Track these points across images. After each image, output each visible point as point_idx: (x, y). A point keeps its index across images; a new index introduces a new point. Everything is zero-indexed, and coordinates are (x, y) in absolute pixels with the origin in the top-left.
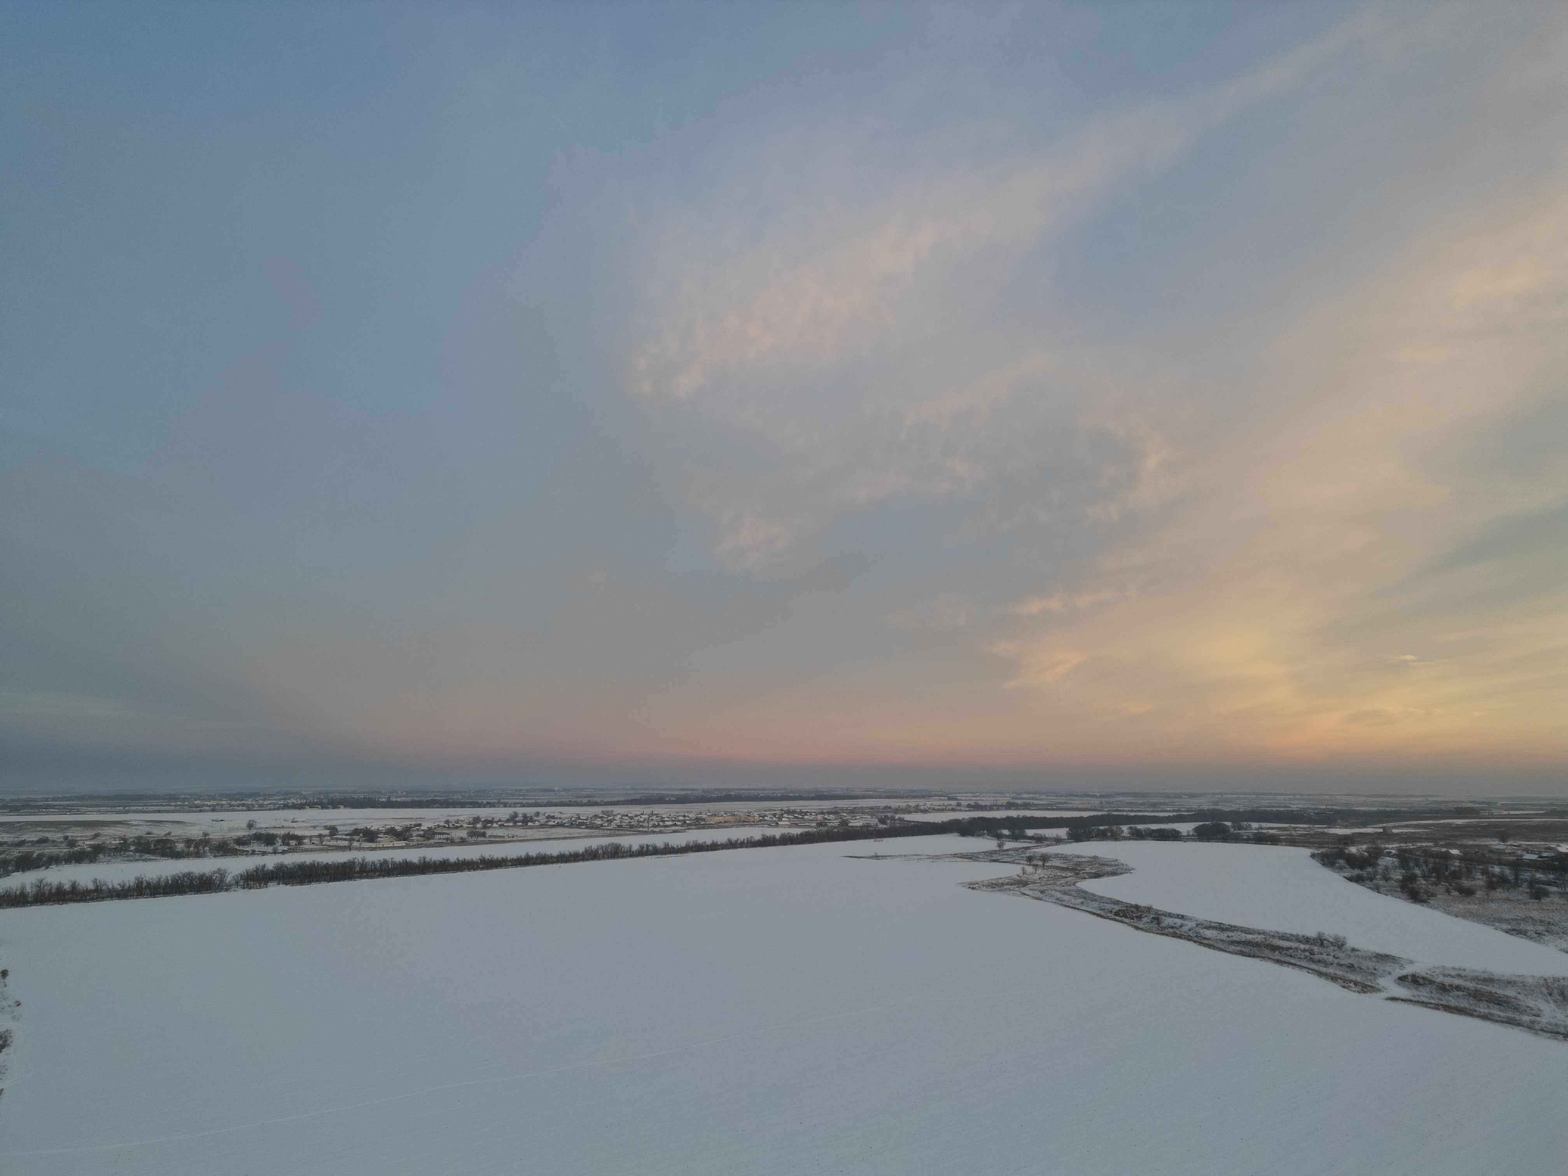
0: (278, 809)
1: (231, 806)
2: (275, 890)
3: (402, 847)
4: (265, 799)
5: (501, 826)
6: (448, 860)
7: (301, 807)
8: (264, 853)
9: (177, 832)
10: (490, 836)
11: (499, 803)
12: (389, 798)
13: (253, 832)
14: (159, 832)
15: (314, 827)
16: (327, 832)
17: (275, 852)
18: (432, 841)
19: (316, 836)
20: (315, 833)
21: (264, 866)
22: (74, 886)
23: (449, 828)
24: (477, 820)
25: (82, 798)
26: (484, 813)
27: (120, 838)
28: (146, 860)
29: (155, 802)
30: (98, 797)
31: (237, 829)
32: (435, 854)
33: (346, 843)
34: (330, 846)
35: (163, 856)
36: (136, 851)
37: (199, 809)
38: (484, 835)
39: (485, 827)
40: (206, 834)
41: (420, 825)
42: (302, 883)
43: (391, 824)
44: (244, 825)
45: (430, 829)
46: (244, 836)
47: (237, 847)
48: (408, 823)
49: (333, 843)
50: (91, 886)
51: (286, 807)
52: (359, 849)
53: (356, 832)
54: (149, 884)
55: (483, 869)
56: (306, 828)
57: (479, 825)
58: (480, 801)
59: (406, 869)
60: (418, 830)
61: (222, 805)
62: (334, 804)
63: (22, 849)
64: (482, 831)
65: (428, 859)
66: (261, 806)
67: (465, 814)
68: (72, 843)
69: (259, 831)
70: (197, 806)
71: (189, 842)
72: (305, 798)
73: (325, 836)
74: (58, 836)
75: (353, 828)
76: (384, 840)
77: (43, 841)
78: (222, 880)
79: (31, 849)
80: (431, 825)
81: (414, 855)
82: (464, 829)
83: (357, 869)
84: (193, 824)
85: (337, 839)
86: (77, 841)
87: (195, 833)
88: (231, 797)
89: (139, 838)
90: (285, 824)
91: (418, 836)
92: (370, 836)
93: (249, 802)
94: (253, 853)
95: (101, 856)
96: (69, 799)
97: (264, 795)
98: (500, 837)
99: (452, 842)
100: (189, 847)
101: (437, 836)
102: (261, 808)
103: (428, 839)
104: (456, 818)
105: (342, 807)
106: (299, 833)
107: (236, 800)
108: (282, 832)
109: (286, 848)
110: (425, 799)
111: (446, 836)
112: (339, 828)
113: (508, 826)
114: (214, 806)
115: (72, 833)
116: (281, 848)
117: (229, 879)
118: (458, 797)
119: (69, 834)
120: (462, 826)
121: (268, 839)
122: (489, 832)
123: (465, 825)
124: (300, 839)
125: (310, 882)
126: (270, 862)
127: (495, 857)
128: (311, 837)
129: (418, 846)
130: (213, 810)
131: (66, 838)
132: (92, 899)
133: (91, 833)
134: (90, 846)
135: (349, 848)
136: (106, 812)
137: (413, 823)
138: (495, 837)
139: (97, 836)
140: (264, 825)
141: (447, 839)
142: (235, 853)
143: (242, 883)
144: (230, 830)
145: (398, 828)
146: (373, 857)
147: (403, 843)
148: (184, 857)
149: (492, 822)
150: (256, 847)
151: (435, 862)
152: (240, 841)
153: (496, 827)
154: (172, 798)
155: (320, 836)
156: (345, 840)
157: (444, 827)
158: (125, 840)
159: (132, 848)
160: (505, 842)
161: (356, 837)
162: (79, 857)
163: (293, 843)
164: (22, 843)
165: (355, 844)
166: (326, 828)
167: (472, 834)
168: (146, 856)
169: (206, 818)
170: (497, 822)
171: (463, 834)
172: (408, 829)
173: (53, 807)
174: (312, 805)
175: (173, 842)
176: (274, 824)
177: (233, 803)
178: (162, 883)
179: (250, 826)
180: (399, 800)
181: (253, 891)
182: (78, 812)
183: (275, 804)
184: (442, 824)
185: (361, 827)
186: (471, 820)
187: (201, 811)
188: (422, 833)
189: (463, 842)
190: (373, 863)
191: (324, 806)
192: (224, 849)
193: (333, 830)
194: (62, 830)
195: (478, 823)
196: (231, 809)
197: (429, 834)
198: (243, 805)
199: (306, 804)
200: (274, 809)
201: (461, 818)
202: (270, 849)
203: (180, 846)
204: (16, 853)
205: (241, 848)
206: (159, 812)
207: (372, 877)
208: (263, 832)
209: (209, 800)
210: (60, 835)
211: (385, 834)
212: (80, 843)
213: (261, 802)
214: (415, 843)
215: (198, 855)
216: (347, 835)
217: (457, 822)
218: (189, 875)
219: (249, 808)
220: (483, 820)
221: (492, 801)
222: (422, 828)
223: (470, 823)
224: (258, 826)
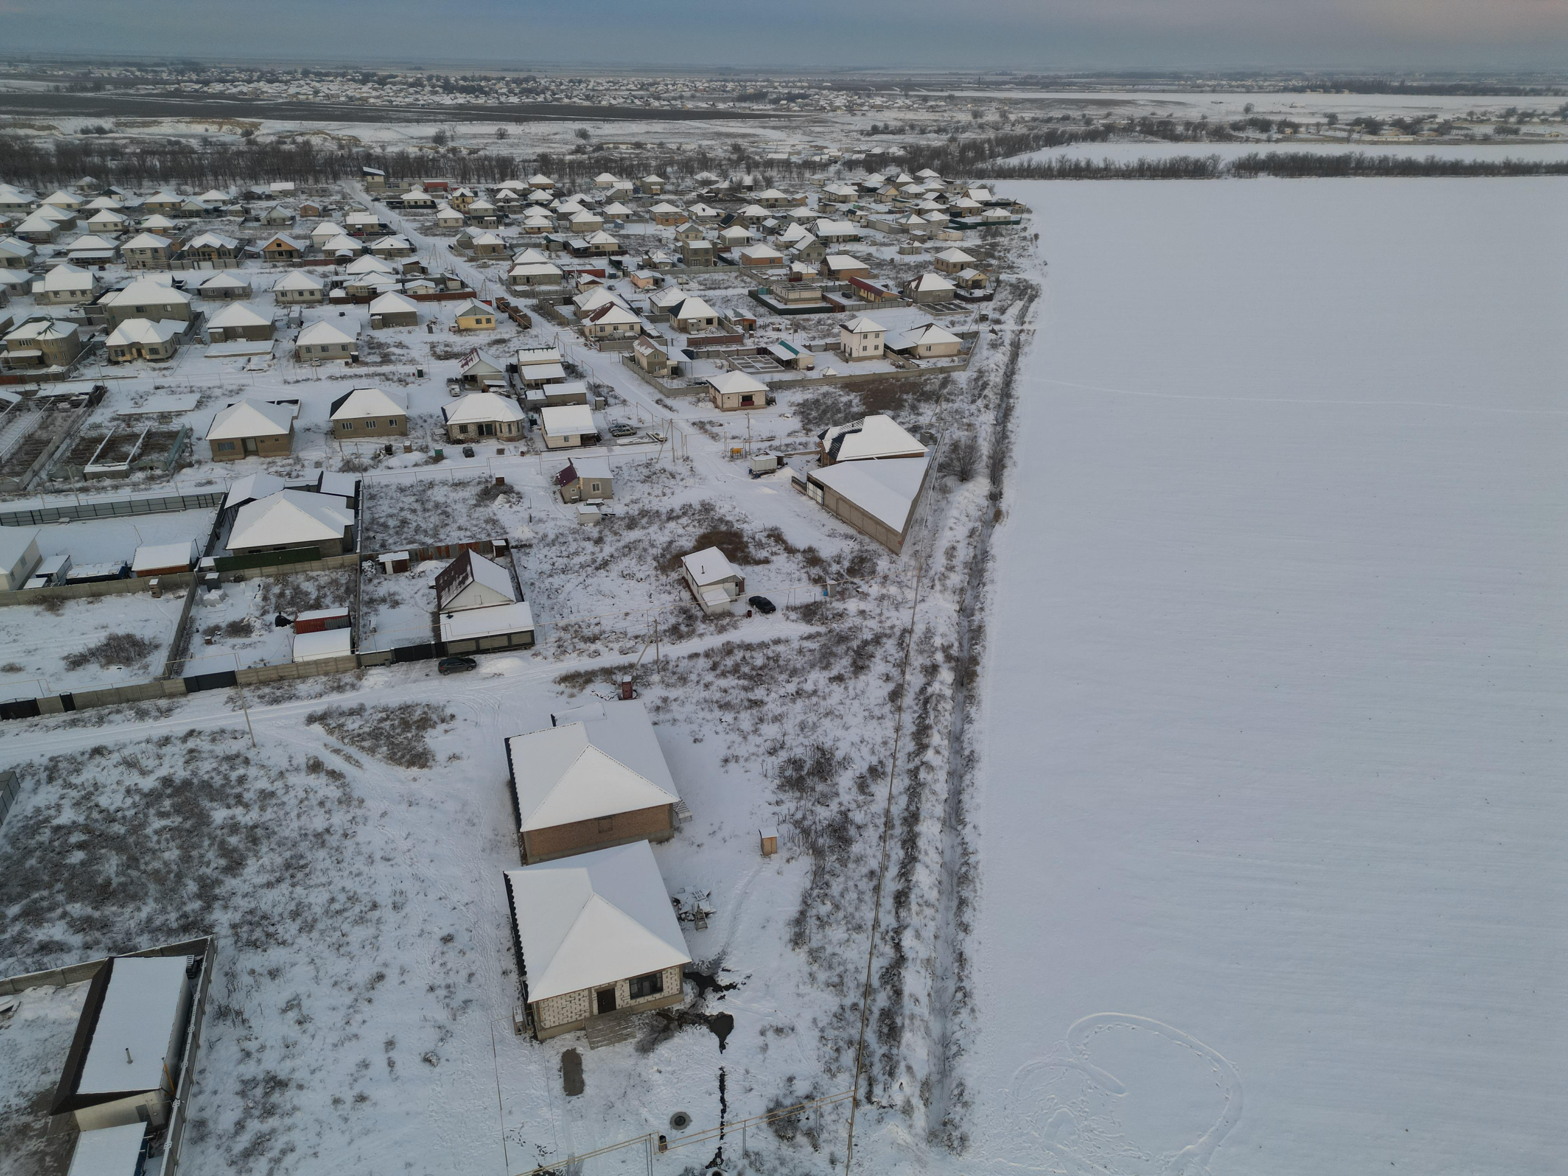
0: (1277, 92)
1: (1231, 86)
2: (1266, 181)
3: (1408, 143)
4: (1265, 80)
5: (1544, 122)
6: (1462, 161)
7: (1300, 90)
8: (1258, 141)
9: (1179, 114)
10: (1525, 134)
11: (1548, 90)
12: (1403, 82)
13: (1250, 116)
14: (1162, 113)
15: (1313, 114)
16: (1325, 120)
17: (1269, 140)
18: (1446, 137)
19: (1313, 125)
20: (1313, 120)
21: (1256, 155)
22: (1088, 163)
23: (1472, 121)
24: (1511, 112)
25: (1098, 75)
26: (1522, 103)
27: (1129, 118)
28: (1149, 142)
29: (1160, 81)
30: (1112, 75)
31: (1235, 113)
32: (1446, 153)
33: (1344, 134)
34: (1326, 136)
35: (1164, 137)
36: (1141, 132)
37: (1198, 89)
38: (1516, 132)
39: (1520, 122)
40: (1204, 117)
41: (1435, 117)
42: (1292, 175)
43: (1400, 114)
44: (1241, 109)
45: (1446, 122)
46: (1240, 121)
47: (1232, 132)
48: (1420, 114)
49: (1330, 133)
50: (1102, 165)
51: (1285, 90)
52: (1358, 142)
53: (1358, 122)
54: (1149, 166)
55: (1505, 175)
56: (1304, 114)
57: (1512, 120)
58: (1522, 87)
59: (1409, 169)
60: (1431, 123)
61: (1222, 86)
62: (1337, 88)
63: (1050, 125)
64: (1515, 127)
65: (1437, 159)
66: (1260, 87)
67: (1496, 104)
68: (1088, 122)
69: (1256, 116)
70: (1198, 87)
71: (1188, 125)
72: (1307, 80)
73: (1323, 125)
74: (1076, 114)
75: (1354, 117)
76: (1388, 134)
77: (1066, 118)
78: (1215, 167)
79: (1057, 126)
80: (1449, 117)
81: (1420, 153)
82: (1492, 124)
83: (1353, 165)
84: (1194, 106)
85: (1336, 129)
86: (1092, 120)
87: (1194, 115)
88: (1231, 77)
89: (1144, 119)
90: (1283, 109)
91: (1430, 130)
92: (1373, 127)
93: (1249, 83)
94: (1247, 140)
95: (1111, 135)
96: (1088, 76)
97: (1265, 75)
98: (1539, 135)
99: (1471, 140)
100: (1188, 130)
101: (1454, 132)
102: (1261, 90)
103: (1442, 134)
104: (1483, 109)
105: (1346, 91)
106: (1296, 120)
107: (1236, 80)
108: (1278, 118)
109: (1280, 136)
110: (1448, 83)
111: (1466, 132)
112: (1340, 117)
113: (1554, 122)
114: (1215, 86)
115: (1090, 111)
116: (1276, 136)
117: (1221, 166)
118: (1492, 82)
119: (1086, 112)
120: (1489, 120)
121: (1264, 126)
122: (1524, 129)
123: (1494, 119)
124: (1295, 127)
125: (1301, 175)
126: (1263, 151)
127: (1525, 161)
128: (1308, 126)
129: (1428, 142)
130: (1214, 91)
131: (1084, 116)
132: (1102, 178)
133: (1104, 112)
134: (1103, 125)
135: (1347, 140)
136: (1118, 91)
137: (1427, 114)
138: (1532, 135)
139: (1109, 115)
140: (1261, 110)
141: (1466, 136)
142: (1229, 138)
143: (1233, 171)
144: (1228, 113)
145: (1408, 120)
146: (1373, 152)
147: (1410, 138)
148: (1182, 141)
149: (1531, 115)
150: (1251, 133)
151: (1445, 163)
152: (1236, 127)
153: (1535, 123)
154: (1176, 76)
155: (1318, 125)
156: (1344, 130)
157: (1466, 120)
158: (1132, 120)
159: (1138, 129)
160: (1543, 142)
161: (1357, 128)
162: (1094, 136)
163: (1288, 131)
164: (1049, 120)
165: (1355, 136)
166: (1326, 115)
167: (1500, 131)
168: (1149, 138)
169: (1206, 99)
170: (1539, 116)
171: (1488, 129)
172: (1418, 121)
173: (1074, 84)
174: (1313, 89)
175: (1174, 124)
176: (1270, 109)
177: (1234, 83)
178: (1161, 166)
179: (1247, 110)
180: (1415, 84)
181: (1242, 180)
182: (1095, 91)
183: (1275, 86)
184: (1464, 116)
185: (1364, 116)
186: (1503, 112)
187: (1202, 92)
188: (1436, 126)
189: (1486, 140)
190: (1372, 159)
191: (1326, 89)
192: (1220, 134)
193: (1332, 119)
194: (1081, 108)
195: (1512, 116)
196: (1231, 90)
197: (1444, 129)
198: (1243, 86)
199: (1308, 87)
200: (1274, 92)
201: (1490, 109)
202: (1264, 136)
203: (1180, 129)
204: (1045, 129)
205: (1236, 133)
206: (1164, 91)
207: (1367, 175)
208: (1260, 117)
209: (1210, 79)
210: (1079, 113)
211: (1391, 125)
212: (1095, 122)
213: (1261, 83)
214: (1425, 139)
215: (1195, 139)
216: (1347, 125)
217: (1484, 114)
218: (1184, 160)
219: (1249, 90)
220: (1520, 112)
221: (1539, 87)
222: (1438, 120)
223: (1501, 116)
224: (1255, 110)
